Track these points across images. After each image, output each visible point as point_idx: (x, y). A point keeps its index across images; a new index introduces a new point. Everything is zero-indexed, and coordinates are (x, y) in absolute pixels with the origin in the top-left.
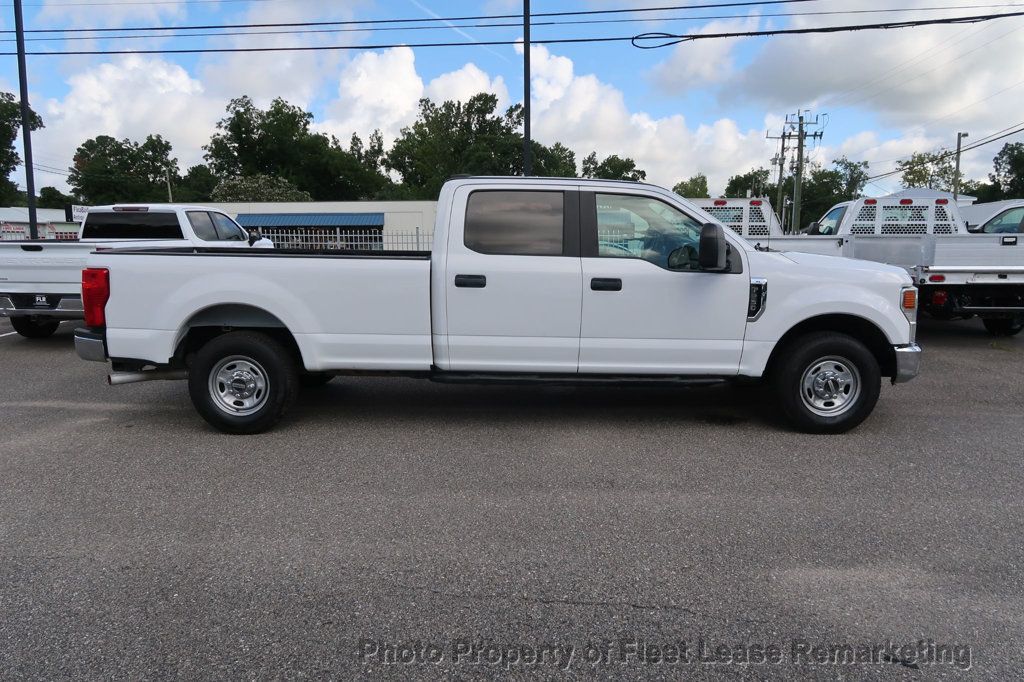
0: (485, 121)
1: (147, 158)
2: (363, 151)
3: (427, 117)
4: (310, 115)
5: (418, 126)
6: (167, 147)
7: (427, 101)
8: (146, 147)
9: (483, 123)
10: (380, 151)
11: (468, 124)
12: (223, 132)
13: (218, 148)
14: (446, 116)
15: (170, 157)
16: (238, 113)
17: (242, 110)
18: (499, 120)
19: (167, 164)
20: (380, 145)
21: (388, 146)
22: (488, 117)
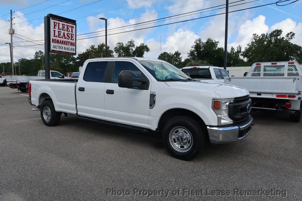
0: (277, 39)
1: (175, 57)
2: (234, 52)
3: (255, 39)
4: (218, 42)
5: (252, 43)
6: (180, 54)
7: (255, 34)
8: (175, 54)
9: (276, 40)
10: (240, 52)
11: (271, 40)
12: (193, 49)
13: (192, 54)
14: (262, 38)
15: (180, 57)
16: (197, 43)
17: (199, 42)
18: (283, 38)
19: (179, 59)
20: (240, 50)
21: (243, 50)
22: (279, 37)
